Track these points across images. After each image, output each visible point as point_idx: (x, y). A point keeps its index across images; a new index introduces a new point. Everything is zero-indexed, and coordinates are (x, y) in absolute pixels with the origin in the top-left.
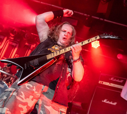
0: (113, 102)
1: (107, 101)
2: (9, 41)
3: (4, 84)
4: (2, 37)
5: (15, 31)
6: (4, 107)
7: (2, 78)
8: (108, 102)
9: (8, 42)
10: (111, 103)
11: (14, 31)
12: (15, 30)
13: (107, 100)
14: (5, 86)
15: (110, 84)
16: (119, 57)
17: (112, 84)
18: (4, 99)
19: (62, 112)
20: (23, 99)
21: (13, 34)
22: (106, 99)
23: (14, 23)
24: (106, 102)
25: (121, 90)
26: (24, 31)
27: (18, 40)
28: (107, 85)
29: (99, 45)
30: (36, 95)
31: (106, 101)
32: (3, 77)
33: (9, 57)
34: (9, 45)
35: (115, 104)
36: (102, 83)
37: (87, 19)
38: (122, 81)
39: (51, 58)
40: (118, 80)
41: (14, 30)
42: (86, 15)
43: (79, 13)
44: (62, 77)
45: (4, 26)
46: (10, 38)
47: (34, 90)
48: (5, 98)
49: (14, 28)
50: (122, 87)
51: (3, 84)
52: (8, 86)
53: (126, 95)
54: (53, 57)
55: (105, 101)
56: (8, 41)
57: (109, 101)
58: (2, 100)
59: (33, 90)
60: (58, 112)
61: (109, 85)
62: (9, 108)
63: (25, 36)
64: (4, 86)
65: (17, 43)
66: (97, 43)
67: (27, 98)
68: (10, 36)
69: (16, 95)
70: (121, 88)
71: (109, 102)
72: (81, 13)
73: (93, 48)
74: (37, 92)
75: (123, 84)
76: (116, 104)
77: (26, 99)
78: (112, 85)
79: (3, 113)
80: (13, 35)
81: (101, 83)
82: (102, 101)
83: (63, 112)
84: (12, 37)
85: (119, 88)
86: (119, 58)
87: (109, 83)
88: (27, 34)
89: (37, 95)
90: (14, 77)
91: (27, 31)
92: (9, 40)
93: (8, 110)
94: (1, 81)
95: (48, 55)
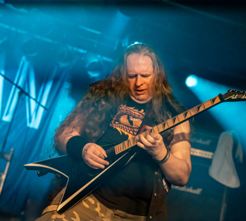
10: (190, 190)
35: (198, 191)
38: (208, 142)
39: (122, 150)
44: (155, 195)
47: (98, 209)
54: (127, 148)
59: (96, 209)
69: (64, 218)
74: (103, 215)
89: (104, 220)
95: (117, 146)
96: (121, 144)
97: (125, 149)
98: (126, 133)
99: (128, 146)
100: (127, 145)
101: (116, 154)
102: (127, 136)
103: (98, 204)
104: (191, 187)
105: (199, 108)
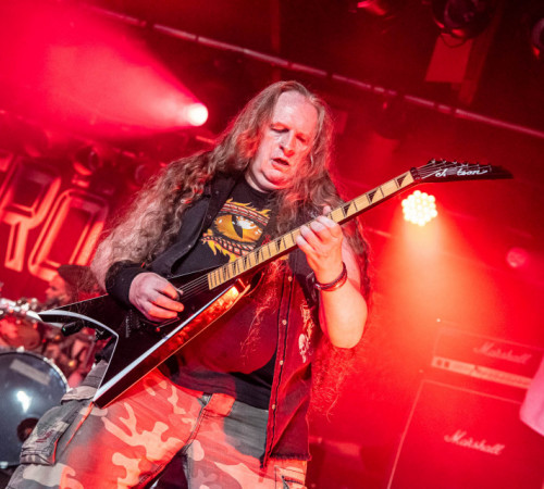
0: (490, 443)
1: (466, 438)
2: (70, 194)
3: (49, 366)
4: (40, 179)
5: (95, 155)
6: (55, 463)
7: (39, 345)
8: (468, 443)
9: (65, 198)
10: (481, 447)
11: (92, 153)
12: (96, 149)
13: (464, 434)
14: (53, 377)
15: (476, 369)
16: (515, 261)
17: (483, 369)
18: (56, 429)
19: (288, 481)
20: (129, 433)
21: (86, 166)
22: (462, 431)
23: (92, 122)
24: (461, 443)
25: (520, 394)
26: (132, 155)
27: (107, 192)
28: (466, 372)
29: (435, 213)
30: (182, 423)
31: (460, 440)
32: (44, 341)
33: (71, 262)
34: (72, 211)
35: (497, 449)
36: (447, 364)
37: (385, 105)
38: (523, 359)
39: (223, 281)
40: (511, 352)
41: (89, 149)
42: (380, 90)
43: (351, 81)
45: (49, 134)
46: (74, 181)
47: (173, 400)
48: (60, 426)
49: (90, 142)
50: (525, 384)
51: (46, 368)
52: (67, 377)
53: (539, 414)
54: (232, 277)
55: (456, 438)
56: (66, 193)
57: (471, 441)
58: (49, 435)
59: (169, 399)
60: (273, 481)
61: (475, 374)
62: (75, 469)
63: (137, 176)
64: (48, 378)
65: (101, 204)
66: (425, 203)
67: (143, 429)
68: (76, 176)
69: (106, 416)
70: (521, 386)
71: (474, 441)
72: (360, 84)
73: (409, 222)
74: (182, 411)
75: (529, 371)
76: (502, 451)
77: (140, 433)
78: (484, 374)
79: (51, 484)
80: (84, 172)
81: (443, 367)
82: (447, 438)
83: (292, 481)
84: (84, 178)
85: (515, 384)
86: (514, 264)
87: (472, 367)
88: (141, 167)
89: (185, 420)
90: (90, 342)
91: (142, 154)
92: (71, 190)
93: (73, 473)
94: (40, 356)
95: (212, 273)
96: (221, 270)
97: (227, 279)
98: (225, 252)
99: (234, 272)
100: (231, 271)
101: (211, 288)
102: (228, 258)
103: (174, 388)
104: (484, 442)
105: (371, 197)
